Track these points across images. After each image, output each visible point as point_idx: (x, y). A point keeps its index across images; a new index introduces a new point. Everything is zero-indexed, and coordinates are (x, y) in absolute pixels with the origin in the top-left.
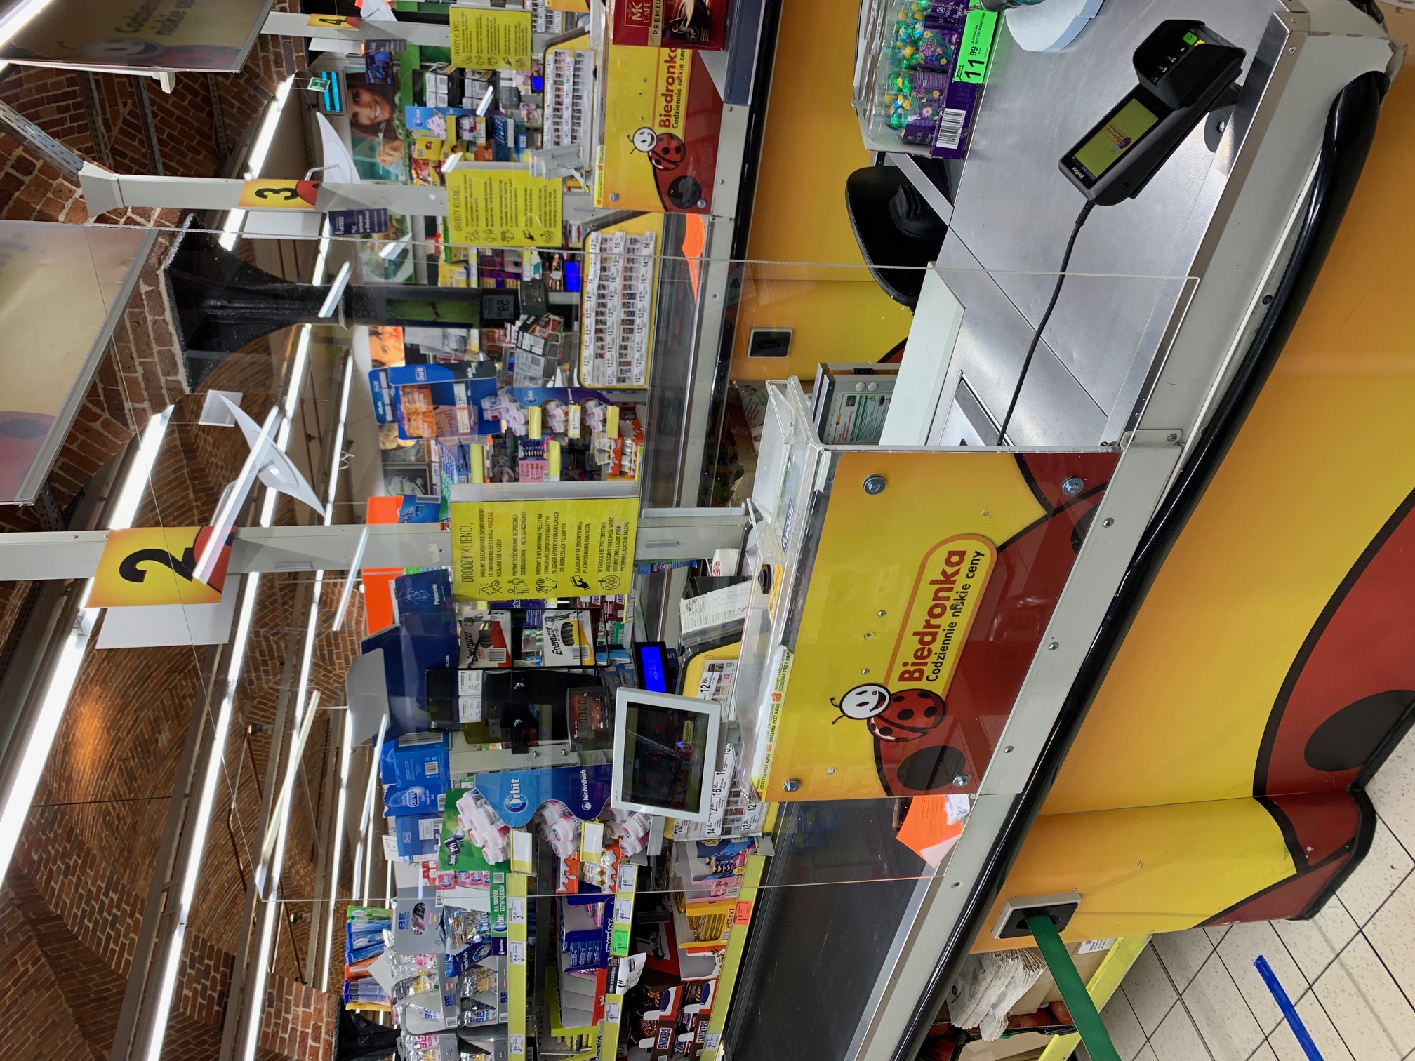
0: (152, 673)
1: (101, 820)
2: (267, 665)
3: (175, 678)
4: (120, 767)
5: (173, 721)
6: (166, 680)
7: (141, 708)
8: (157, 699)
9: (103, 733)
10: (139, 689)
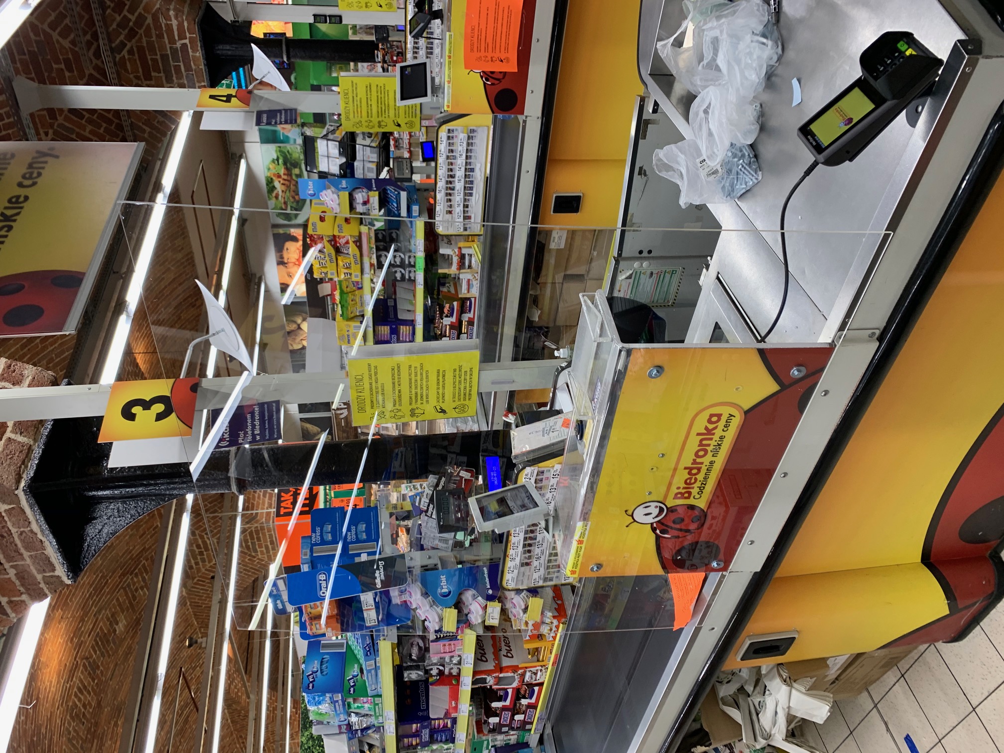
0: (108, 580)
1: (68, 717)
2: (203, 555)
3: (128, 578)
4: (84, 665)
5: (128, 611)
6: (120, 583)
7: (99, 611)
8: (113, 600)
9: (67, 644)
10: (97, 597)
